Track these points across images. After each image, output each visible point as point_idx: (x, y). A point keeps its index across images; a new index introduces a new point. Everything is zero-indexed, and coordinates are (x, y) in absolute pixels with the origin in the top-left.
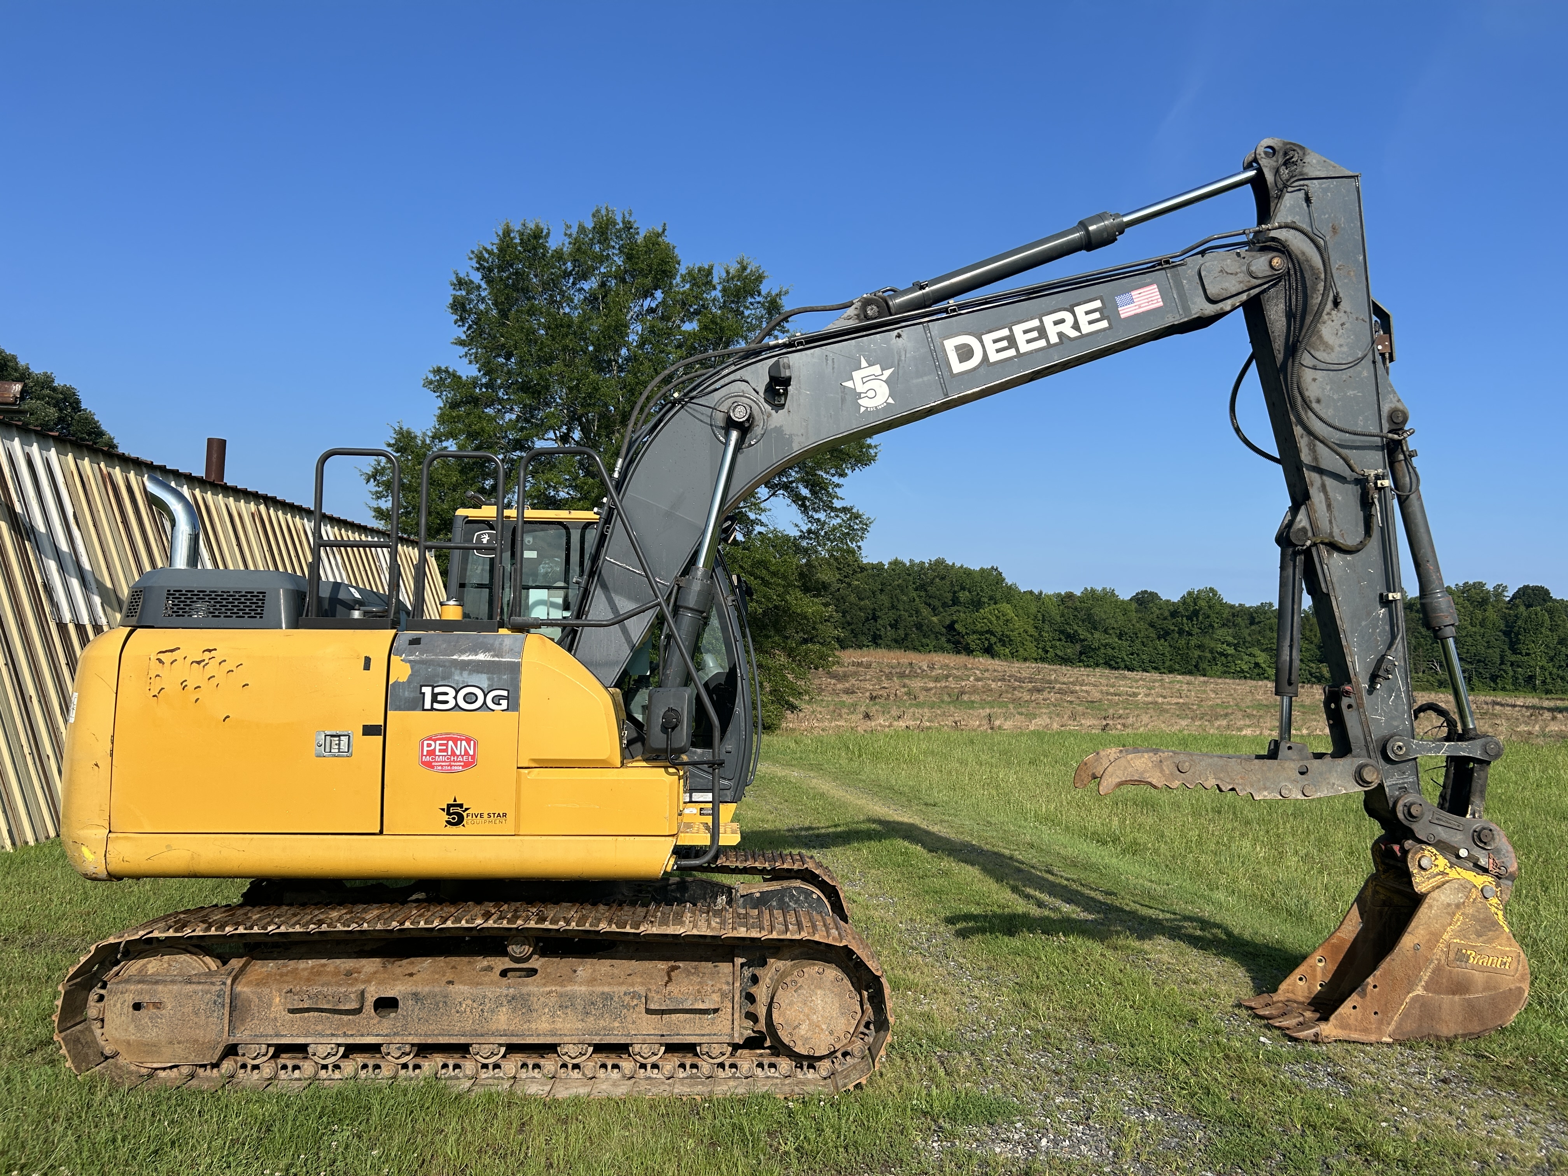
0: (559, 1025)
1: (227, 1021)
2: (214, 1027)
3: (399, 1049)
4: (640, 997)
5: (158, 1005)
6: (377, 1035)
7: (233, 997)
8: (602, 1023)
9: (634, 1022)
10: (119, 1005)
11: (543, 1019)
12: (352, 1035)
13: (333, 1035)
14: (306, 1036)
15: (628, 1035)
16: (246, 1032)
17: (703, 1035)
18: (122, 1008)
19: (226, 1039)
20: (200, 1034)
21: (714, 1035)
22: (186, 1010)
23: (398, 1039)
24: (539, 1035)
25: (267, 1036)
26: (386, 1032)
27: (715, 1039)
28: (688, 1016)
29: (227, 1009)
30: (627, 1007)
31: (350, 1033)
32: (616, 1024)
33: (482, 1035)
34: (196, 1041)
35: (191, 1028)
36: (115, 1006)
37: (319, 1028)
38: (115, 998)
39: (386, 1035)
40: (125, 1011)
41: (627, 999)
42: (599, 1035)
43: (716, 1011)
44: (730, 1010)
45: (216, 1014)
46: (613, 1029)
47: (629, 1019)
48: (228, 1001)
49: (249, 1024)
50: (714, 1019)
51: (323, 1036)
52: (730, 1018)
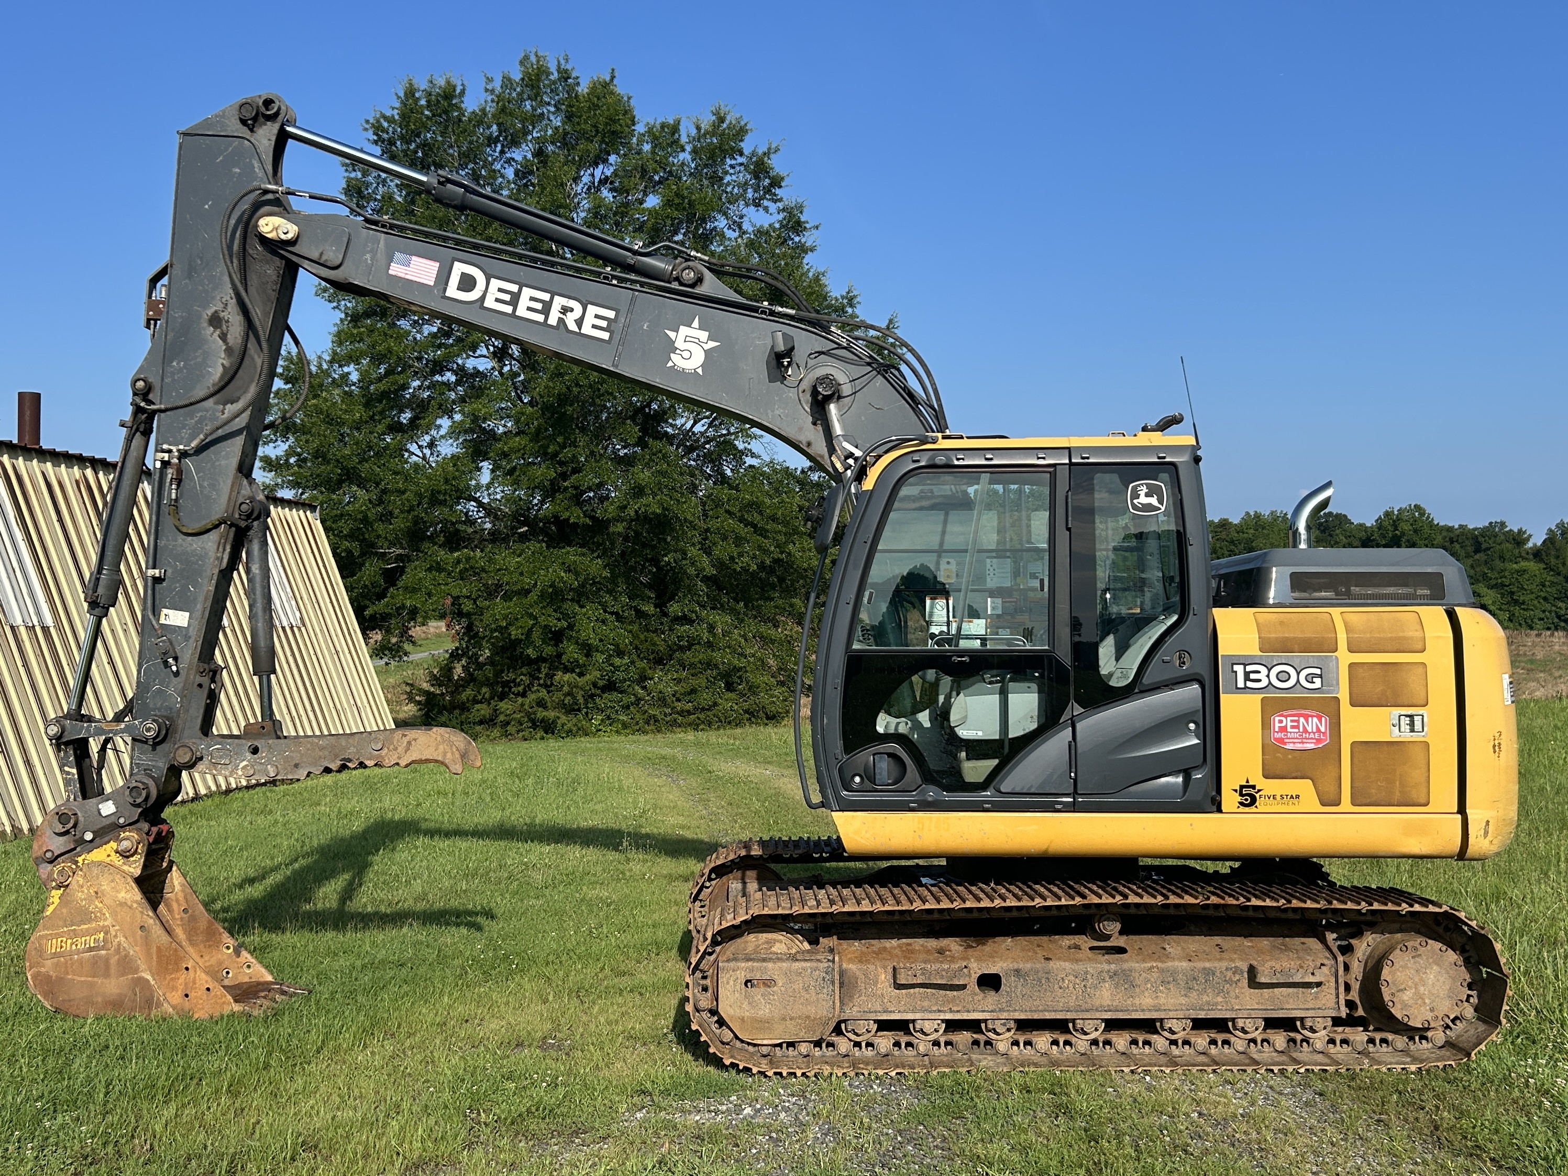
0: (1162, 1001)
1: (837, 997)
2: (824, 1003)
3: (1004, 1025)
4: (1242, 972)
5: (768, 983)
6: (984, 1011)
7: (842, 973)
8: (1205, 998)
9: (1237, 997)
10: (731, 983)
11: (1146, 994)
12: (958, 1011)
13: (939, 1011)
14: (913, 1011)
15: (1232, 1010)
16: (855, 1009)
17: (1308, 1009)
18: (735, 985)
19: (837, 1015)
20: (812, 1011)
21: (1319, 1009)
22: (796, 987)
23: (1004, 1015)
24: (1143, 1010)
25: (876, 1012)
26: (991, 1008)
27: (1320, 1013)
28: (1291, 990)
29: (837, 985)
30: (1230, 982)
31: (955, 1009)
32: (1220, 999)
33: (1087, 1011)
34: (808, 1017)
35: (802, 1004)
36: (728, 983)
37: (926, 1004)
38: (728, 976)
39: (992, 1011)
40: (738, 988)
41: (1229, 974)
42: (1203, 1010)
43: (1319, 984)
44: (1333, 984)
45: (825, 991)
46: (1217, 1004)
47: (1232, 994)
48: (837, 977)
49: (857, 1000)
50: (1317, 993)
51: (930, 1012)
52: (1333, 992)
